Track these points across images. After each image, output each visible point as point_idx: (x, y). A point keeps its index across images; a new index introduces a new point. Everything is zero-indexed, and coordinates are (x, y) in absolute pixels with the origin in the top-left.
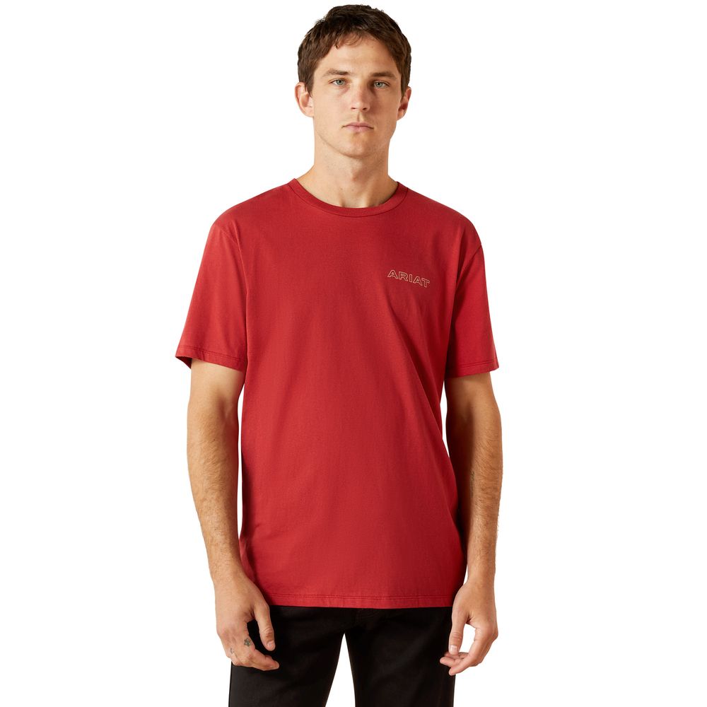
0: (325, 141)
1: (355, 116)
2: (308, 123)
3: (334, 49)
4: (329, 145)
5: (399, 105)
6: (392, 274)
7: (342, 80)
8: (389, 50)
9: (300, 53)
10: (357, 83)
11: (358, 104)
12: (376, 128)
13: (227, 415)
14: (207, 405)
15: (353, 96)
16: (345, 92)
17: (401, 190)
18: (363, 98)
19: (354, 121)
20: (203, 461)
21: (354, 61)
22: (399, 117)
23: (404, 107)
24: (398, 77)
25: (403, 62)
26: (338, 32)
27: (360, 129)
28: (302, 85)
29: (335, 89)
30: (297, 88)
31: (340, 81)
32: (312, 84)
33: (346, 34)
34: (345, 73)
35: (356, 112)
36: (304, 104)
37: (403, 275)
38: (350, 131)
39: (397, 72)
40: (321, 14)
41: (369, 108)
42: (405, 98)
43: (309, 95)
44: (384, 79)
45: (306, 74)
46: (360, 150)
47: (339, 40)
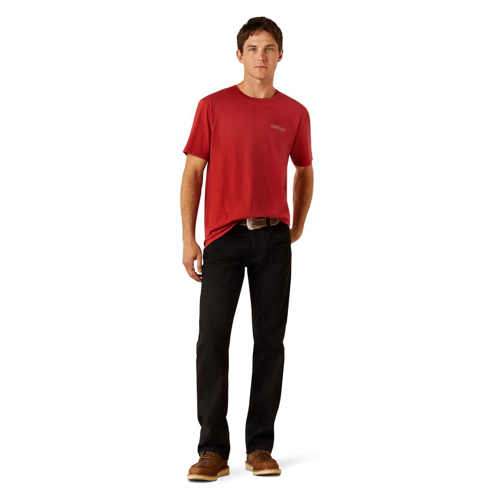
0: (249, 73)
1: (260, 63)
2: (242, 66)
3: (250, 36)
4: (250, 75)
5: (278, 56)
6: (272, 126)
7: (254, 48)
8: (273, 36)
9: (237, 38)
10: (260, 50)
11: (261, 58)
12: (269, 67)
13: (198, 177)
14: (191, 173)
15: (258, 55)
16: (256, 53)
17: (277, 93)
18: (263, 56)
19: (259, 65)
20: (185, 195)
21: (259, 41)
22: (278, 61)
23: (281, 57)
24: (277, 46)
25: (279, 40)
26: (252, 30)
27: (262, 68)
28: (239, 51)
29: (251, 52)
30: (237, 52)
31: (253, 49)
32: (243, 51)
33: (254, 30)
34: (255, 46)
35: (260, 61)
36: (240, 59)
37: (276, 127)
38: (258, 69)
39: (276, 44)
40: (245, 22)
41: (265, 59)
42: (281, 53)
43: (242, 55)
44: (271, 47)
45: (240, 47)
46: (263, 76)
47: (252, 32)
